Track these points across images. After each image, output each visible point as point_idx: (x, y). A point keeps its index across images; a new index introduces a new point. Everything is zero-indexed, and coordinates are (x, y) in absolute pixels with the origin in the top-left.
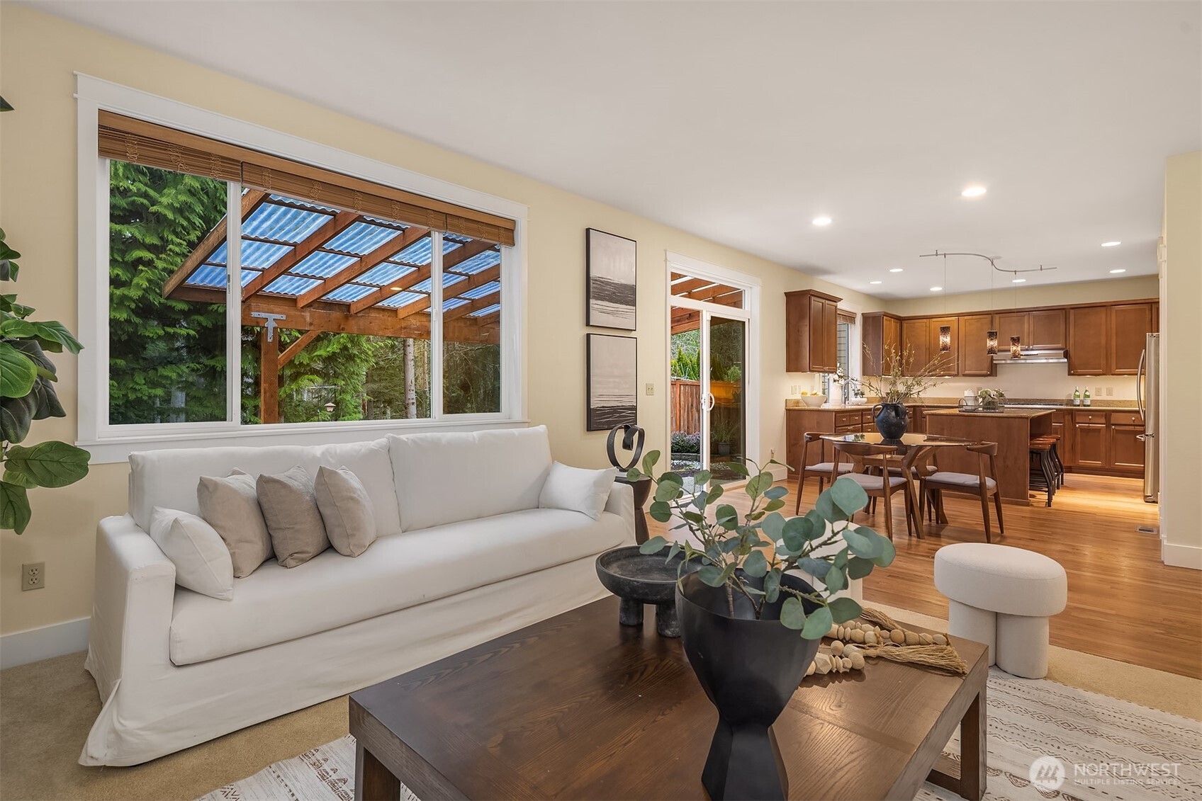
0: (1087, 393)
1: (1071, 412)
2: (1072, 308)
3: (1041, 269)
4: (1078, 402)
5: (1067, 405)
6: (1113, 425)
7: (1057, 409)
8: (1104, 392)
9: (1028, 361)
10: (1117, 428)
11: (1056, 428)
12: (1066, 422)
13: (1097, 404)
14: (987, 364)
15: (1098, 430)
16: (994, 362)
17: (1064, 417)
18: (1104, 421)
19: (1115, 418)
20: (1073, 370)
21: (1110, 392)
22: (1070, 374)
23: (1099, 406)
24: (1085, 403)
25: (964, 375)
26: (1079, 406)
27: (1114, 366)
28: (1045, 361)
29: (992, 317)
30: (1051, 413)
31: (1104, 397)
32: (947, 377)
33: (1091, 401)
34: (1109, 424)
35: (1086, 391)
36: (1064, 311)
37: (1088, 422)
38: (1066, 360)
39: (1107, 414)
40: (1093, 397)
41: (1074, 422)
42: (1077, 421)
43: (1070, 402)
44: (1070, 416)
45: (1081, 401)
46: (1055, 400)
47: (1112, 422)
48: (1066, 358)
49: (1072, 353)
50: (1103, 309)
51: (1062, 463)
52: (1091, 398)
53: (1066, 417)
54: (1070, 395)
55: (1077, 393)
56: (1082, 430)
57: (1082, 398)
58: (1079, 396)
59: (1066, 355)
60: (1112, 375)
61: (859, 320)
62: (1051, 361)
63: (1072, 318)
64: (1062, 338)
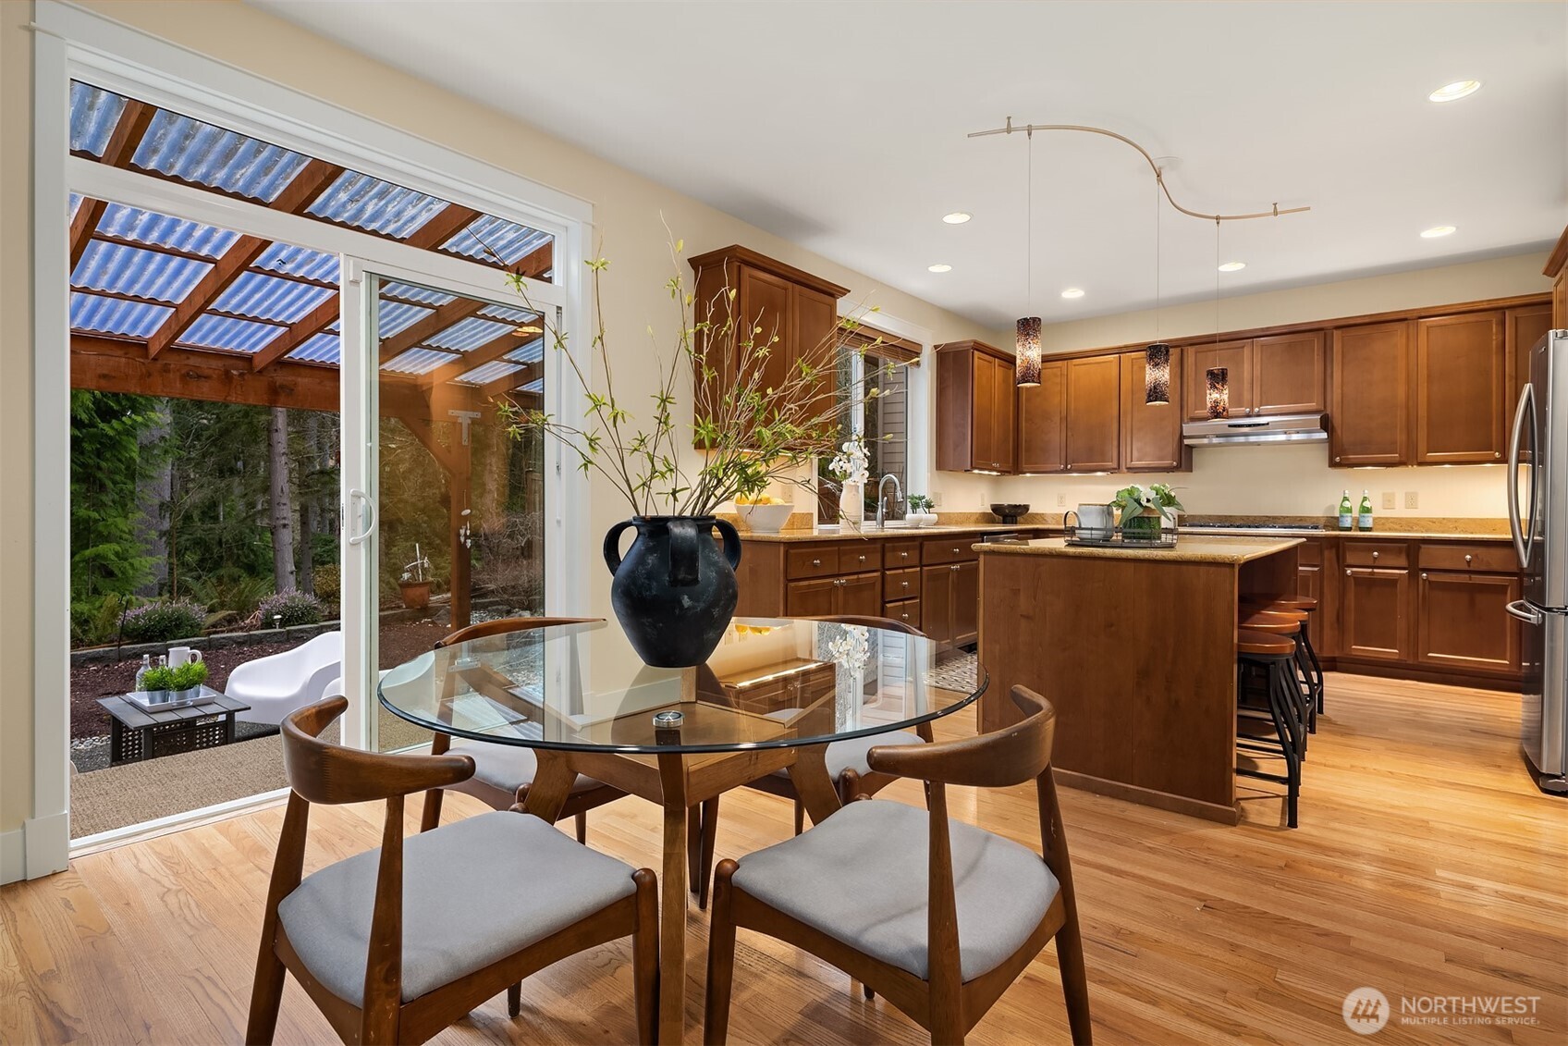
0: (1367, 504)
1: (1336, 543)
2: (1337, 328)
3: (1276, 213)
4: (1347, 522)
5: (1325, 527)
6: (1425, 570)
7: (1309, 538)
8: (1400, 501)
9: (1252, 439)
10: (1435, 578)
11: (1306, 578)
12: (1326, 564)
13: (1388, 526)
14: (1171, 448)
15: (1391, 583)
16: (1187, 442)
17: (1321, 553)
18: (1403, 562)
19: (1427, 557)
20: (1340, 456)
21: (1411, 500)
22: (1333, 464)
23: (1390, 530)
24: (1362, 525)
25: (1130, 469)
26: (1350, 529)
27: (1422, 446)
28: (1282, 437)
29: (1182, 351)
30: (1295, 548)
31: (1400, 511)
32: (1099, 474)
33: (1374, 519)
34: (1414, 570)
35: (1365, 499)
36: (1321, 334)
37: (1371, 563)
38: (1324, 435)
39: (1411, 549)
40: (1379, 512)
41: (1342, 565)
42: (1349, 560)
43: (1333, 523)
44: (1334, 551)
45: (1354, 519)
46: (1301, 519)
47: (1422, 565)
48: (1326, 430)
49: (1337, 421)
50: (1403, 325)
51: (1315, 651)
52: (1374, 514)
53: (1326, 553)
54: (1332, 507)
55: (1347, 504)
56: (1358, 580)
57: (1356, 513)
58: (1349, 510)
59: (1326, 424)
60: (1420, 464)
61: (927, 358)
62: (1295, 437)
63: (1337, 347)
64: (1317, 392)
